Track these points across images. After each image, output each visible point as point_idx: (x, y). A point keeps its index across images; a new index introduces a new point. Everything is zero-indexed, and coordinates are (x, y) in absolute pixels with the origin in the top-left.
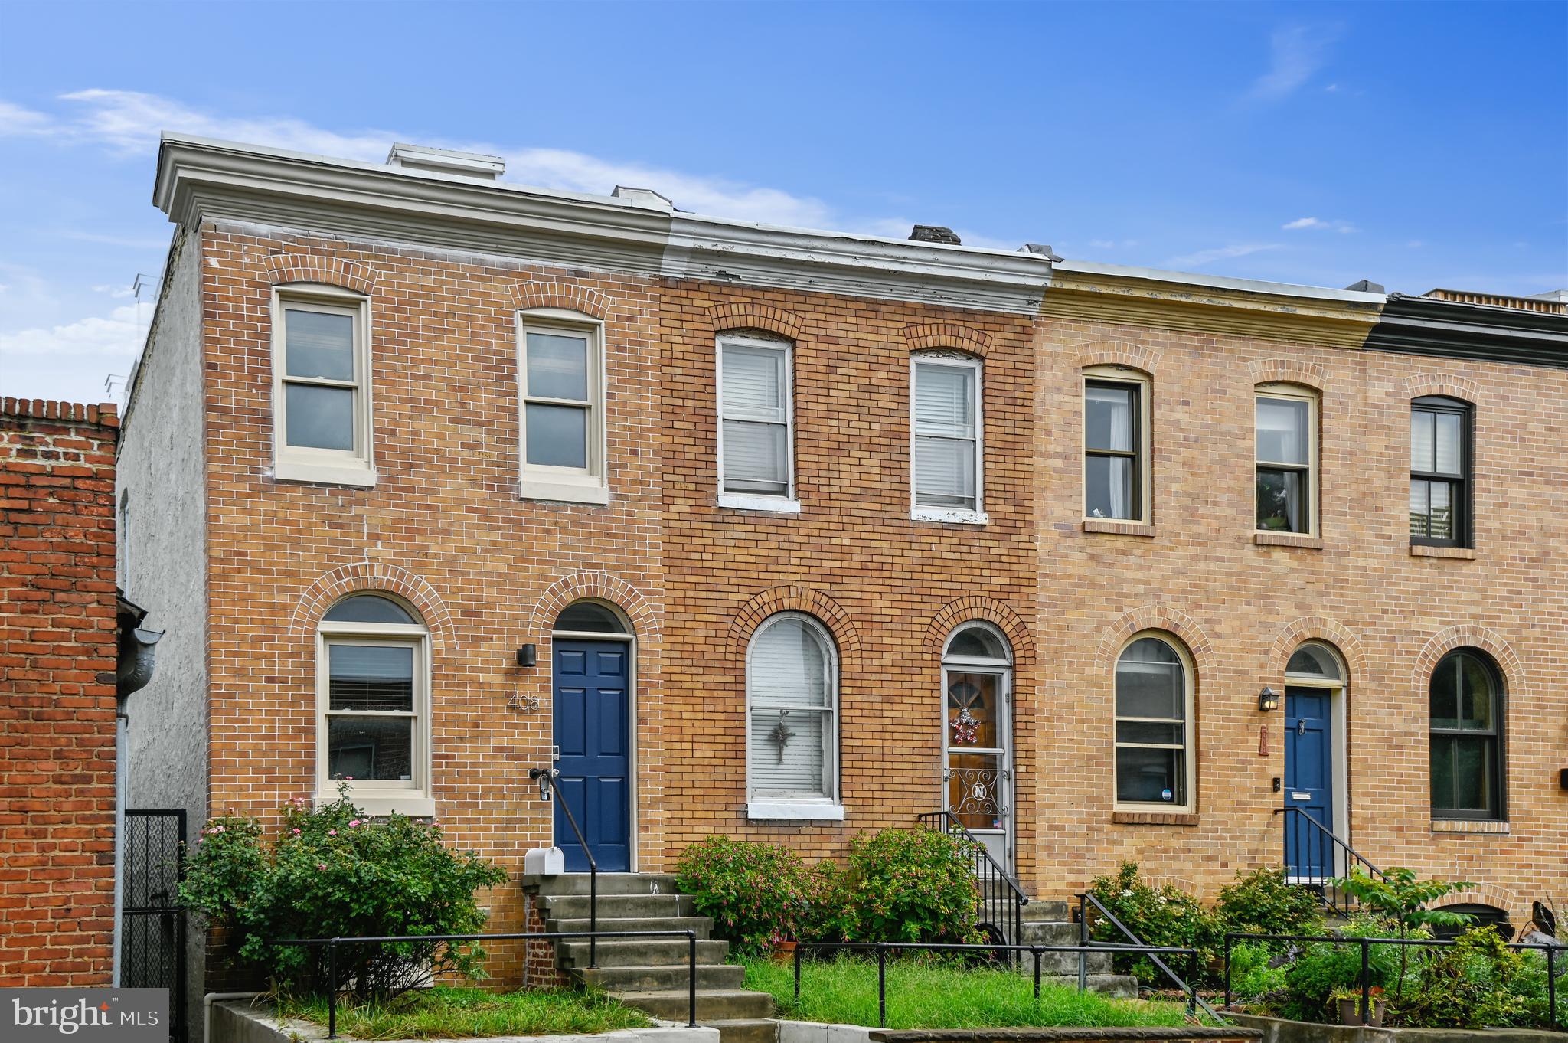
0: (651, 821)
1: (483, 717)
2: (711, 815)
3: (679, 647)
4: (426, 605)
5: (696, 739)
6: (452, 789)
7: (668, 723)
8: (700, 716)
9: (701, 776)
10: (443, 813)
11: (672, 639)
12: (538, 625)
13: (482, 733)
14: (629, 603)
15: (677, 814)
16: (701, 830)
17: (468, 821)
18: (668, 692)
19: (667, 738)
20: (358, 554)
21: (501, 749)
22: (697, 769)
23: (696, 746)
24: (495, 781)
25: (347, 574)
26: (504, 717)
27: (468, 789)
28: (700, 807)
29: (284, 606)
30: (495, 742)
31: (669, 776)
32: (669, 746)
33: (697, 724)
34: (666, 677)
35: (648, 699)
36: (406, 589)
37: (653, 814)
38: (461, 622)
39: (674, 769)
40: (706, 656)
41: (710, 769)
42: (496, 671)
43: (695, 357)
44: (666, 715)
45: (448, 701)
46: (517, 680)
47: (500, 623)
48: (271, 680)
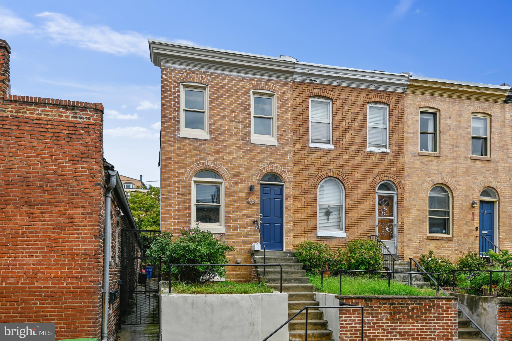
0: (289, 236)
1: (240, 206)
2: (307, 235)
3: (298, 187)
4: (223, 173)
5: (302, 213)
6: (231, 226)
7: (294, 208)
8: (304, 206)
9: (304, 224)
10: (228, 232)
11: (295, 184)
12: (256, 180)
13: (239, 210)
14: (283, 174)
15: (296, 234)
16: (303, 239)
17: (235, 235)
18: (294, 199)
19: (294, 212)
20: (204, 158)
21: (245, 215)
22: (302, 222)
23: (302, 215)
24: (243, 224)
25: (201, 164)
26: (246, 206)
27: (235, 226)
28: (303, 232)
29: (182, 173)
30: (243, 213)
31: (294, 223)
32: (294, 215)
33: (302, 209)
34: (294, 195)
35: (288, 201)
36: (217, 169)
37: (289, 234)
38: (233, 178)
39: (296, 221)
40: (305, 189)
41: (306, 222)
42: (244, 193)
43: (303, 104)
44: (294, 206)
45: (229, 201)
46: (250, 195)
47: (245, 179)
48: (178, 194)
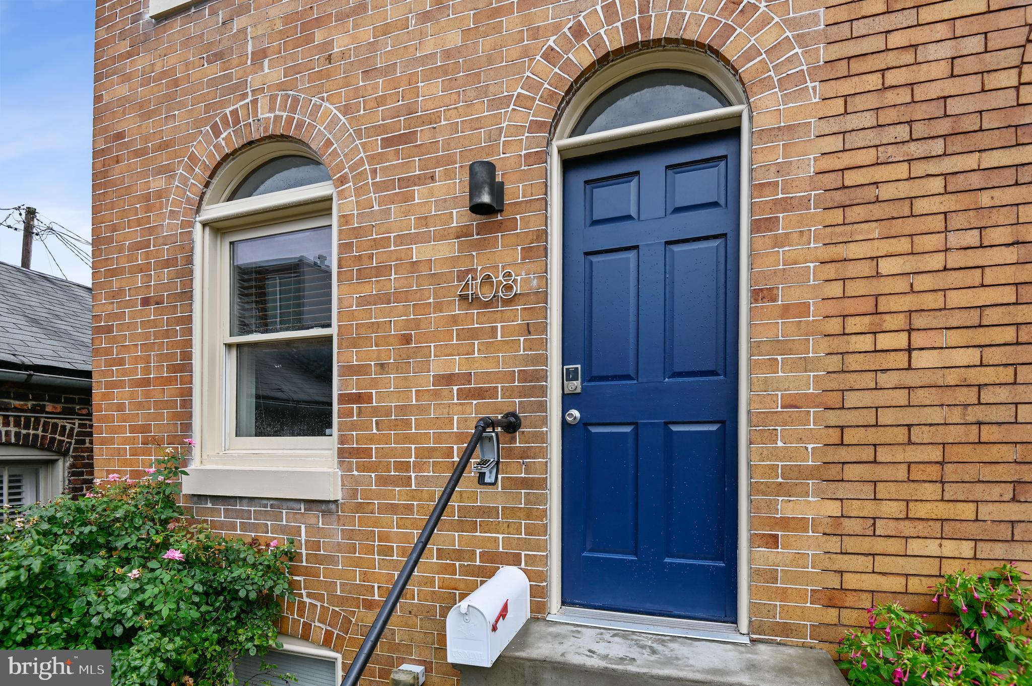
0: (785, 523)
1: (417, 324)
2: (967, 512)
4: (329, 143)
5: (919, 321)
6: (367, 453)
7: (836, 289)
9: (936, 416)
10: (354, 494)
11: (847, 85)
12: (519, 130)
13: (418, 351)
15: (854, 509)
16: (932, 547)
17: (393, 509)
18: (837, 216)
19: (834, 326)
20: (239, 90)
21: (448, 379)
22: (921, 396)
23: (919, 340)
24: (439, 438)
25: (226, 124)
26: (454, 320)
27: (392, 453)
28: (931, 491)
29: (160, 194)
30: (437, 367)
31: (834, 418)
32: (839, 344)
34: (832, 180)
35: (779, 242)
36: (300, 124)
37: (786, 507)
38: (380, 158)
39: (852, 399)
40: (954, 107)
42: (442, 236)
44: (831, 271)
45: (362, 301)
46: (480, 245)
47: (447, 145)
48: (146, 302)
